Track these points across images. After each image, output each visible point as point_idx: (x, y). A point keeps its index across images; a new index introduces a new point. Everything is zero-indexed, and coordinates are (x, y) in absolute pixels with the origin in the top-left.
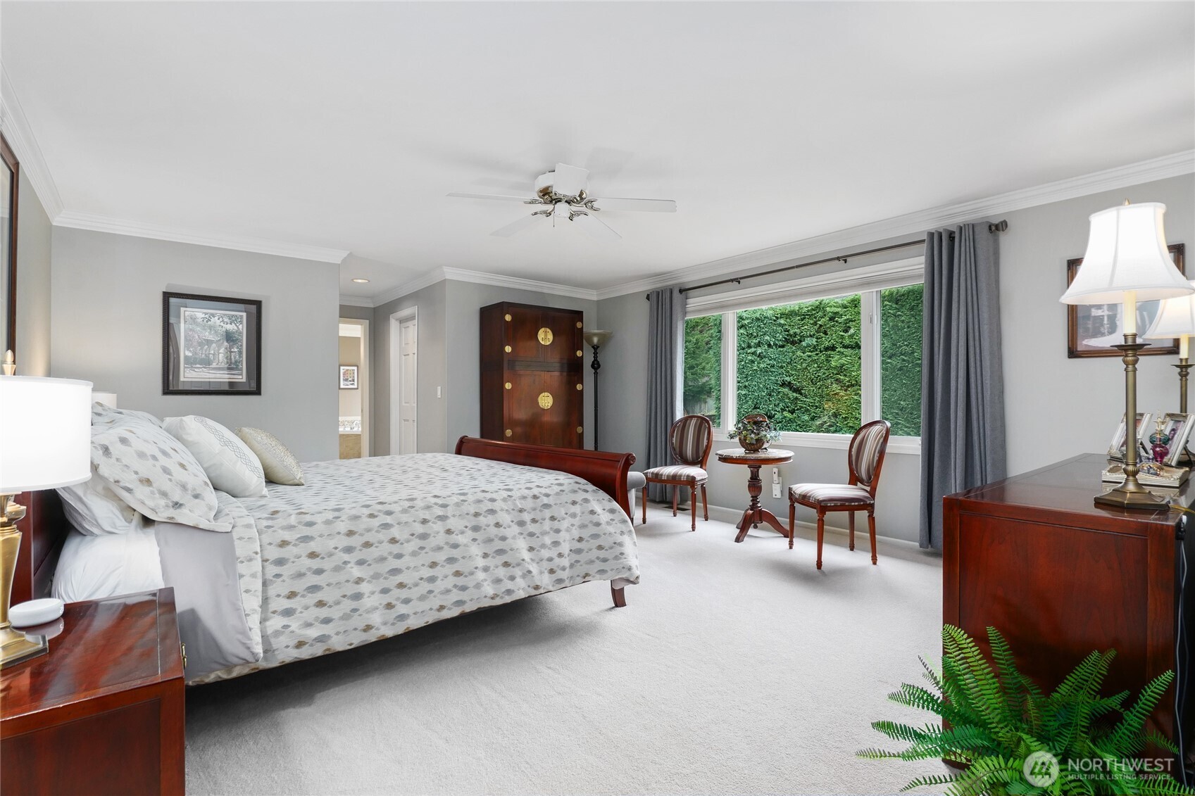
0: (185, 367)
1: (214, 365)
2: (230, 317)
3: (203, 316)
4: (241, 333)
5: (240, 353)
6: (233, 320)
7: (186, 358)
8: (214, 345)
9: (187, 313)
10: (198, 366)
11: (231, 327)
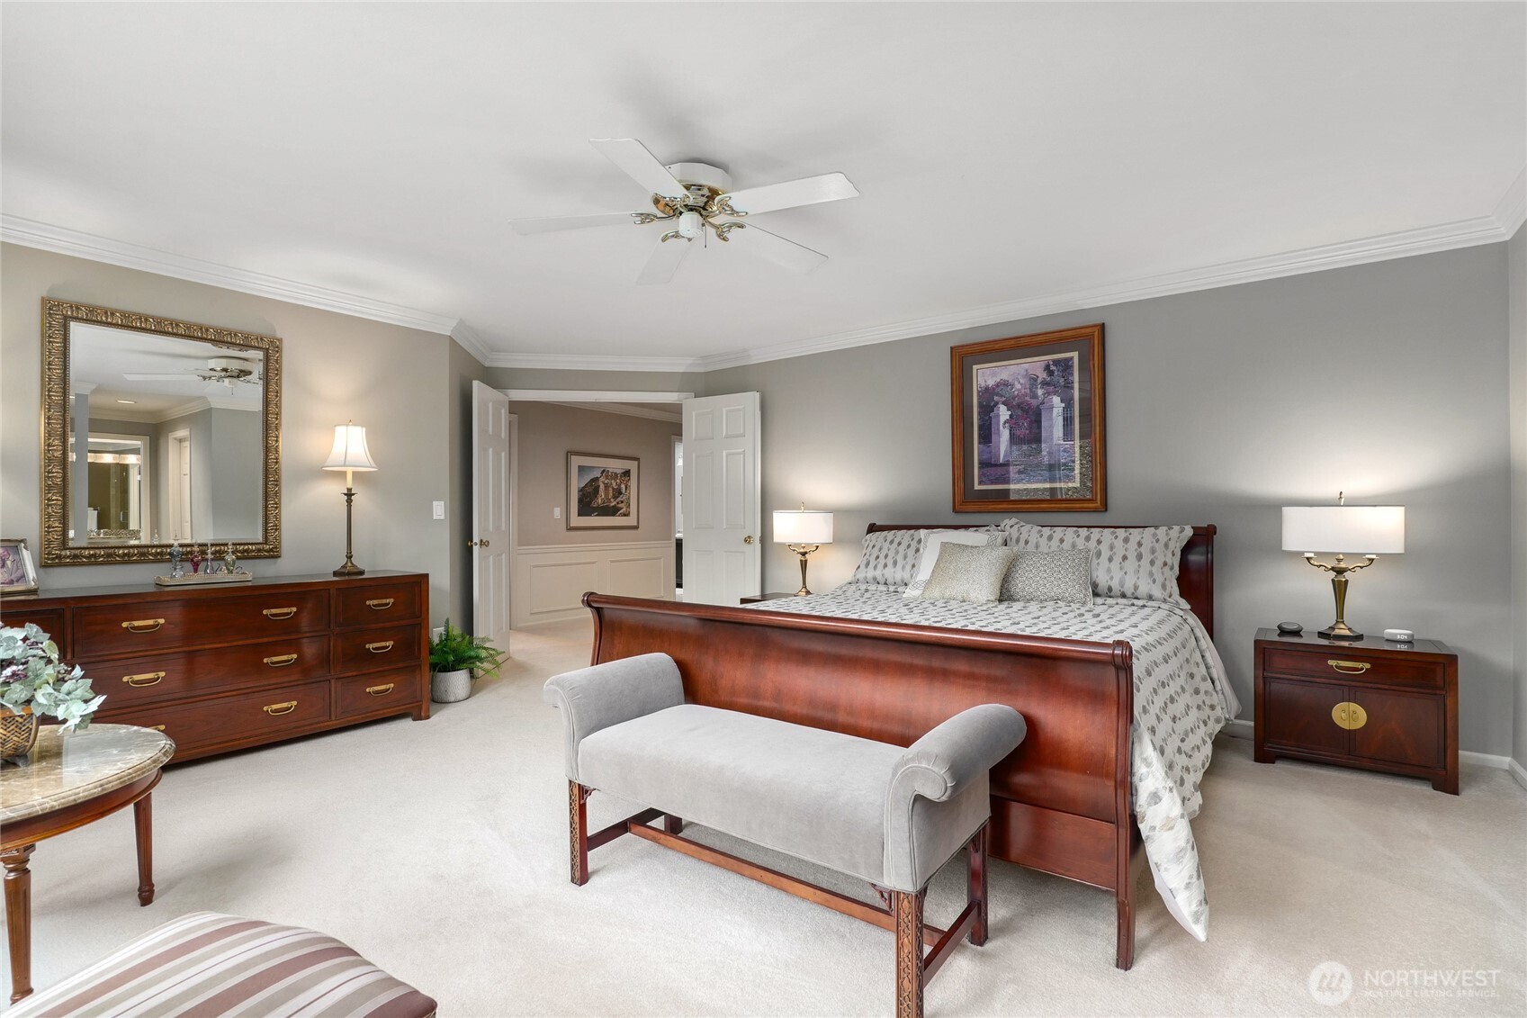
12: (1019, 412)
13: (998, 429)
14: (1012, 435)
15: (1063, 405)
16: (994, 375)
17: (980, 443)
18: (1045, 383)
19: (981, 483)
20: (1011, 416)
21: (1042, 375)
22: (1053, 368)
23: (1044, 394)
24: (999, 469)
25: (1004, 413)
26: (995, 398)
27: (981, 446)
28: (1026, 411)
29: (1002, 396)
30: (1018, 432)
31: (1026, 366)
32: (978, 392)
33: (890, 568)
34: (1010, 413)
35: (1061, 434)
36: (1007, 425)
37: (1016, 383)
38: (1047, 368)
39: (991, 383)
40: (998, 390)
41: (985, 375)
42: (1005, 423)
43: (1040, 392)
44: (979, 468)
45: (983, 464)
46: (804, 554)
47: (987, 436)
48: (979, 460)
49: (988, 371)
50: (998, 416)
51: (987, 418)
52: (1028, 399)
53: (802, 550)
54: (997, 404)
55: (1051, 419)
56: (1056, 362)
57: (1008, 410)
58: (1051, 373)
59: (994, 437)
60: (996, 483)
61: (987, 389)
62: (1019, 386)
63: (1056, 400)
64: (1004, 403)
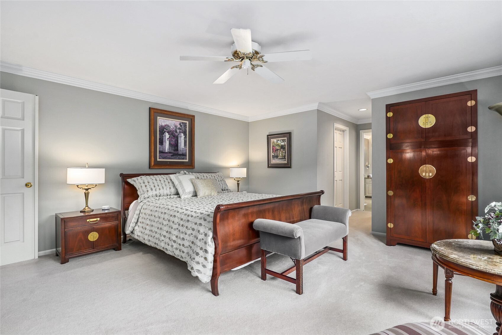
0: (272, 159)
1: (279, 158)
2: (282, 140)
3: (276, 141)
4: (285, 145)
5: (285, 152)
6: (284, 141)
7: (273, 155)
8: (279, 150)
9: (272, 141)
10: (275, 158)
11: (283, 144)
12: (172, 136)
13: (165, 141)
14: (170, 144)
15: (184, 136)
16: (164, 122)
17: (159, 144)
18: (179, 129)
19: (159, 158)
20: (169, 137)
21: (179, 126)
22: (182, 124)
23: (179, 132)
24: (165, 154)
25: (167, 136)
26: (165, 130)
27: (160, 146)
28: (174, 136)
29: (167, 130)
30: (171, 143)
31: (174, 122)
32: (159, 126)
33: (162, 190)
34: (169, 136)
35: (184, 145)
36: (168, 140)
37: (171, 126)
38: (180, 124)
39: (163, 124)
40: (166, 127)
41: (162, 121)
42: (168, 139)
43: (178, 131)
44: (159, 153)
45: (160, 152)
46: (87, 190)
47: (162, 142)
48: (159, 150)
49: (162, 120)
50: (165, 136)
51: (162, 136)
52: (174, 132)
53: (86, 188)
54: (165, 132)
55: (181, 140)
56: (183, 123)
57: (169, 135)
58: (181, 126)
59: (164, 143)
60: (165, 159)
61: (162, 126)
62: (172, 128)
63: (182, 134)
64: (167, 132)
